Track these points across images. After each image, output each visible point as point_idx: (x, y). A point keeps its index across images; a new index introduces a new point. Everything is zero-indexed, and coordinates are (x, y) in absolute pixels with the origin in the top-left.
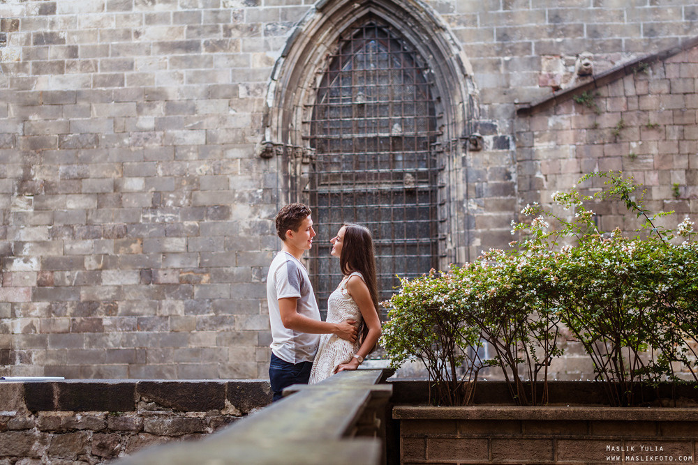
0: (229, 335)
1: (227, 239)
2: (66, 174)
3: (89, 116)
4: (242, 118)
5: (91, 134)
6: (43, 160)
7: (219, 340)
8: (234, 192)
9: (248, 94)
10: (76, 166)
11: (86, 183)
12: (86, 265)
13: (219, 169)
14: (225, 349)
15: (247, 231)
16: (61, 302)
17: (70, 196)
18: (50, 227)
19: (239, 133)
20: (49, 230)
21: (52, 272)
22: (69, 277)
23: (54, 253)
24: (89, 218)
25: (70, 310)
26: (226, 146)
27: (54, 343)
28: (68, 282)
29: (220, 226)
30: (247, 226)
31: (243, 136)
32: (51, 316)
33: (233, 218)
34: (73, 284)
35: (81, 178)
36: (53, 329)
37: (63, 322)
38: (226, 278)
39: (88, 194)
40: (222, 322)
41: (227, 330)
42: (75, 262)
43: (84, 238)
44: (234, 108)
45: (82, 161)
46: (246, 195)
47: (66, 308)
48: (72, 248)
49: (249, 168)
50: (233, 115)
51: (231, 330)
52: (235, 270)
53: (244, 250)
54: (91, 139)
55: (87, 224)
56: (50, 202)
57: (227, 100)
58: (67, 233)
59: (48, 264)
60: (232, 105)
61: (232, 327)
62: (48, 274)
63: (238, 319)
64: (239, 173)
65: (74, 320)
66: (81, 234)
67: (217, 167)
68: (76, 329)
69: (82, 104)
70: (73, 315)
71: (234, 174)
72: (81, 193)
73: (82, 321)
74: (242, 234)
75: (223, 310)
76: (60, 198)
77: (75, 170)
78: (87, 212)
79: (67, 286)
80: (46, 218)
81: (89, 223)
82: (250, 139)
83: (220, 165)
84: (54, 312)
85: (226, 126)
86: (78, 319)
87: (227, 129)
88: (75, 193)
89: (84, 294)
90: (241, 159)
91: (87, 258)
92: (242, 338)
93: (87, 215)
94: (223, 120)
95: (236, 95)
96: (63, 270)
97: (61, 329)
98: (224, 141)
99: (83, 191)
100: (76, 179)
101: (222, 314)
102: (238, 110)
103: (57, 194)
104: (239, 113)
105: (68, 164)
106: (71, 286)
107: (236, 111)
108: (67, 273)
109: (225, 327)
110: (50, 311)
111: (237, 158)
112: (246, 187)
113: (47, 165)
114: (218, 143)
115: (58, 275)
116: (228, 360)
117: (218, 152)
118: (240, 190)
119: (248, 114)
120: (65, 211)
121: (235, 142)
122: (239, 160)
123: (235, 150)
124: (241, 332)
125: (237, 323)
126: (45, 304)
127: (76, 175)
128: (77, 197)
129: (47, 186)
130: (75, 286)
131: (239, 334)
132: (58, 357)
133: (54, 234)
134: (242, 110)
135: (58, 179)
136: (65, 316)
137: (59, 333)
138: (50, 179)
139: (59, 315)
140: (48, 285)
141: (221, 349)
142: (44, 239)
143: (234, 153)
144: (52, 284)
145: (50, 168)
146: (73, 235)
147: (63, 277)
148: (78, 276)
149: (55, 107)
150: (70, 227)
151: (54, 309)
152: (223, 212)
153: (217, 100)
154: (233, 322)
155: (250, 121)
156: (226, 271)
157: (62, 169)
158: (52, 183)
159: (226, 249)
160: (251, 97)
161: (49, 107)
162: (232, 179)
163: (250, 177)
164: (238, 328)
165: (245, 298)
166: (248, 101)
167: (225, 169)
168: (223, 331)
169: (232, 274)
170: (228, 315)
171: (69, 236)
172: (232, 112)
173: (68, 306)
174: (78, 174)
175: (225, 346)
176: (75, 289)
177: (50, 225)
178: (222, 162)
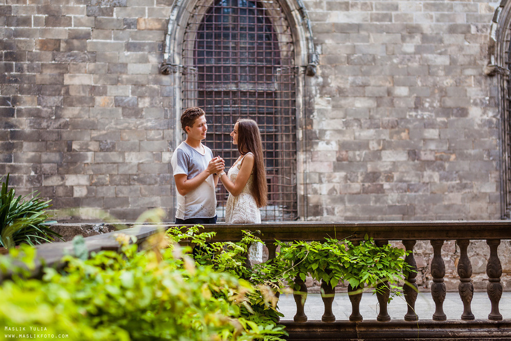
0: (470, 195)
1: (466, 130)
2: (353, 82)
3: (368, 42)
4: (474, 48)
5: (370, 55)
6: (336, 72)
7: (463, 199)
8: (470, 98)
9: (478, 31)
10: (360, 77)
11: (368, 89)
12: (371, 147)
13: (460, 83)
14: (468, 205)
15: (479, 125)
16: (354, 173)
17: (357, 98)
18: (344, 120)
19: (472, 58)
20: (343, 122)
21: (347, 151)
22: (360, 155)
23: (348, 138)
24: (371, 114)
25: (360, 178)
26: (463, 67)
27: (350, 201)
28: (358, 159)
29: (461, 122)
30: (479, 122)
31: (475, 60)
32: (347, 182)
33: (470, 117)
34: (362, 160)
35: (364, 86)
36: (349, 191)
37: (356, 187)
38: (467, 157)
39: (370, 97)
40: (464, 186)
41: (469, 193)
42: (363, 145)
43: (369, 128)
44: (468, 40)
45: (365, 74)
46: (478, 101)
47: (358, 177)
48: (360, 135)
49: (479, 82)
50: (468, 46)
51: (471, 192)
52: (472, 152)
53: (478, 139)
54: (370, 58)
55: (370, 118)
56: (343, 102)
57: (463, 35)
58: (356, 124)
59: (343, 146)
60: (467, 38)
61: (472, 190)
62: (344, 153)
63: (476, 185)
64: (473, 86)
65: (363, 185)
66: (366, 125)
67: (458, 81)
68: (365, 191)
69: (363, 33)
70: (363, 181)
71: (470, 86)
72: (364, 96)
73: (369, 186)
74: (476, 127)
75: (465, 179)
76: (350, 100)
77: (360, 80)
78: (369, 110)
79: (358, 162)
80: (341, 114)
81: (371, 118)
82: (479, 62)
83: (460, 79)
84: (349, 180)
85: (463, 53)
86: (366, 185)
87: (464, 55)
88: (360, 96)
89: (370, 167)
90: (474, 76)
91: (371, 142)
92: (478, 198)
93: (370, 112)
94: (461, 49)
95: (469, 31)
96: (354, 150)
97: (355, 191)
98: (462, 63)
99: (366, 95)
100: (360, 86)
101: (464, 181)
102: (471, 42)
103: (347, 96)
104: (472, 44)
105: (354, 75)
106: (360, 161)
107: (469, 43)
108: (357, 153)
109: (467, 190)
110: (346, 178)
111: (471, 75)
112: (478, 95)
113: (340, 76)
114: (458, 64)
115: (351, 154)
116: (469, 212)
117: (459, 71)
118: (474, 98)
119: (478, 45)
120: (354, 108)
121: (470, 64)
122: (473, 77)
123: (470, 69)
124: (478, 194)
125: (475, 187)
126: (343, 174)
127: (361, 83)
128: (362, 99)
129: (341, 91)
130: (363, 161)
131: (476, 195)
132: (354, 211)
133: (347, 124)
134: (474, 42)
135: (348, 86)
136: (357, 182)
137: (353, 194)
138: (342, 86)
139: (353, 182)
140: (344, 161)
141: (464, 205)
142: (340, 128)
143: (469, 72)
144: (347, 160)
145: (342, 78)
146: (360, 126)
147: (354, 155)
148: (365, 154)
149: (344, 35)
150: (358, 120)
151: (349, 177)
152: (463, 112)
153: (456, 35)
154: (472, 187)
155: (479, 50)
156: (467, 153)
157: (351, 79)
158: (344, 88)
159: (466, 138)
160: (479, 33)
161: (339, 34)
162: (468, 89)
163: (479, 88)
164: (475, 191)
165: (480, 170)
166: (477, 36)
167: (463, 82)
168: (466, 193)
169: (470, 155)
170: (469, 182)
171: (357, 126)
172: (467, 43)
173: (359, 175)
174: (362, 83)
175: (467, 203)
176: (363, 163)
177: (343, 118)
178: (461, 78)
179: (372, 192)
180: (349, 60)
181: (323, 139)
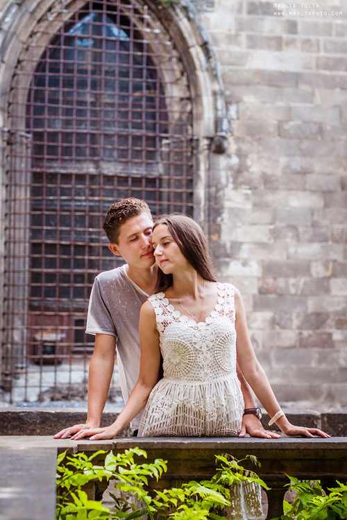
179: (314, 345)
180: (280, 130)
181: (237, 256)
